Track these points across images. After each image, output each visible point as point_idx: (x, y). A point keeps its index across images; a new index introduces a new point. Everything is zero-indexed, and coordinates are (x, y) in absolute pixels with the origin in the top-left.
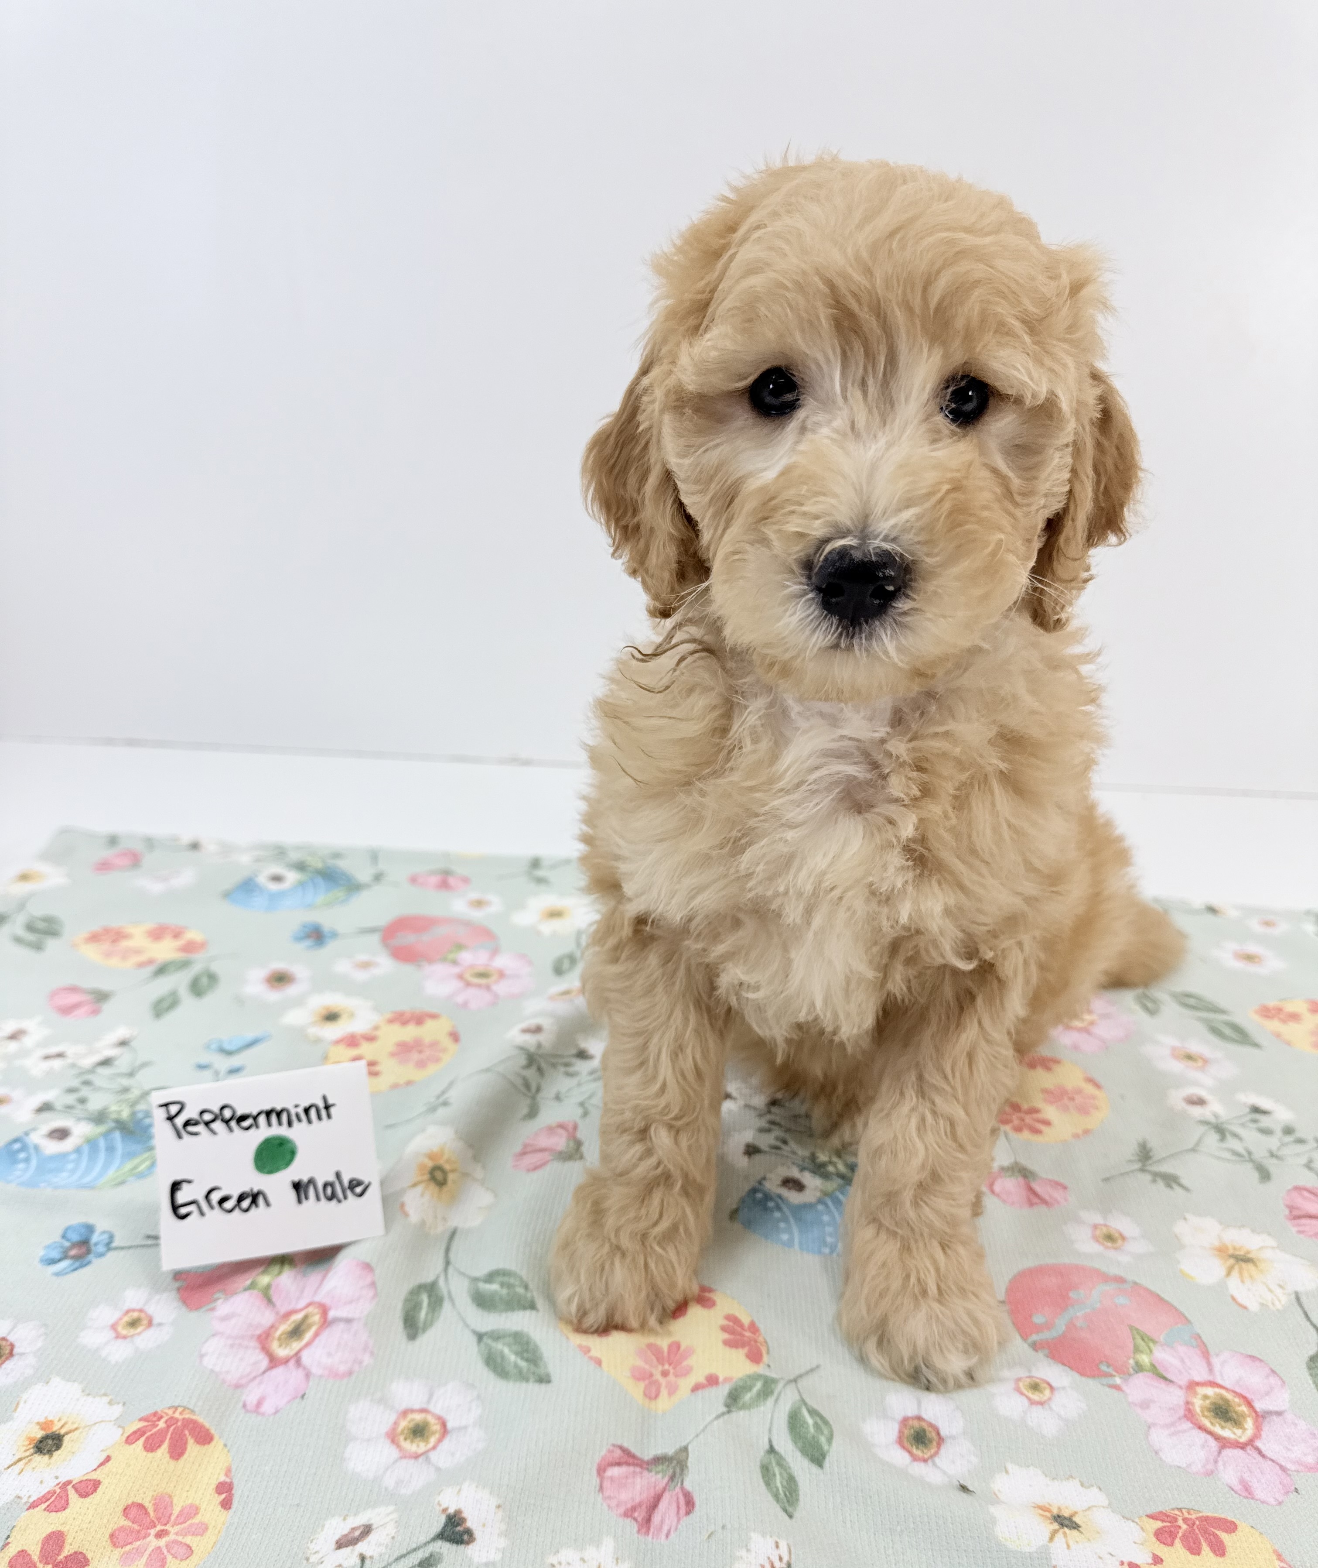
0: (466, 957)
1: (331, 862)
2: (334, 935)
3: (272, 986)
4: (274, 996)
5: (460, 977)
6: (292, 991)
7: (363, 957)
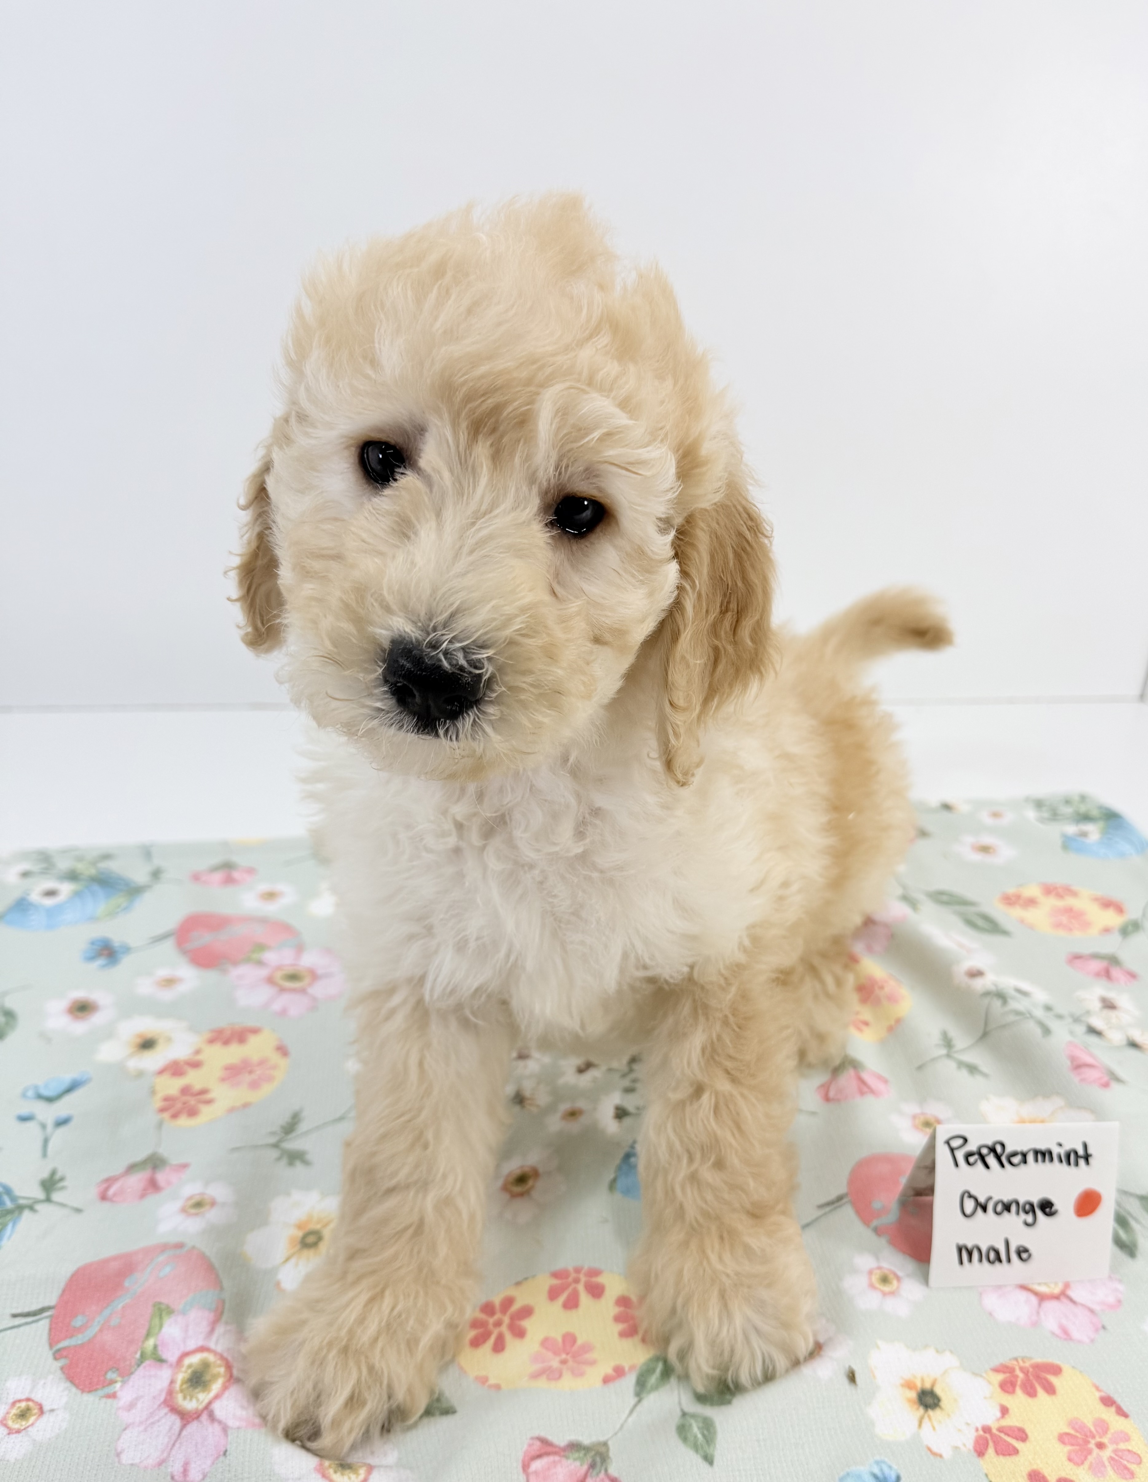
0: (271, 957)
1: (103, 865)
2: (127, 950)
3: (77, 1018)
4: (80, 1027)
5: (270, 981)
6: (97, 1019)
7: (163, 973)
